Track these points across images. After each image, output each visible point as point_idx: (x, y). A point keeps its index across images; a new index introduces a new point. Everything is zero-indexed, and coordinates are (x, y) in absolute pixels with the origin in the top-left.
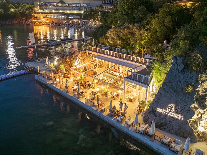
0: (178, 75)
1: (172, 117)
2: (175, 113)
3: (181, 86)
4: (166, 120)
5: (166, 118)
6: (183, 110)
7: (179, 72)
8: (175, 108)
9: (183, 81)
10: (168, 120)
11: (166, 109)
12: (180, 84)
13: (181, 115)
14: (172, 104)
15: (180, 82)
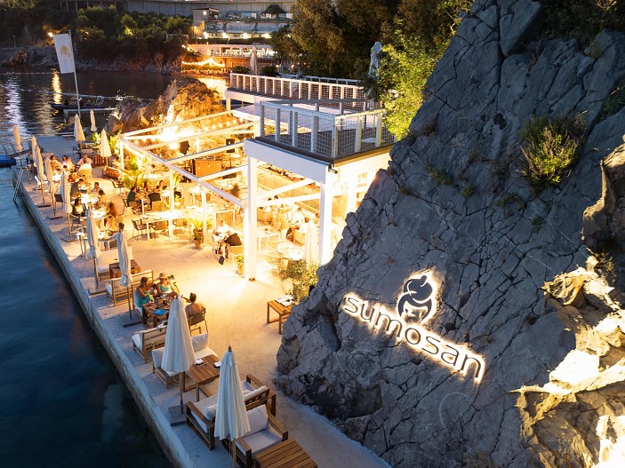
0: (493, 73)
1: (417, 359)
2: (439, 331)
3: (503, 144)
4: (380, 375)
5: (385, 363)
6: (492, 311)
7: (502, 58)
8: (444, 296)
9: (517, 109)
10: (390, 373)
11: (391, 304)
12: (498, 134)
13: (477, 351)
14: (429, 267)
15: (500, 120)
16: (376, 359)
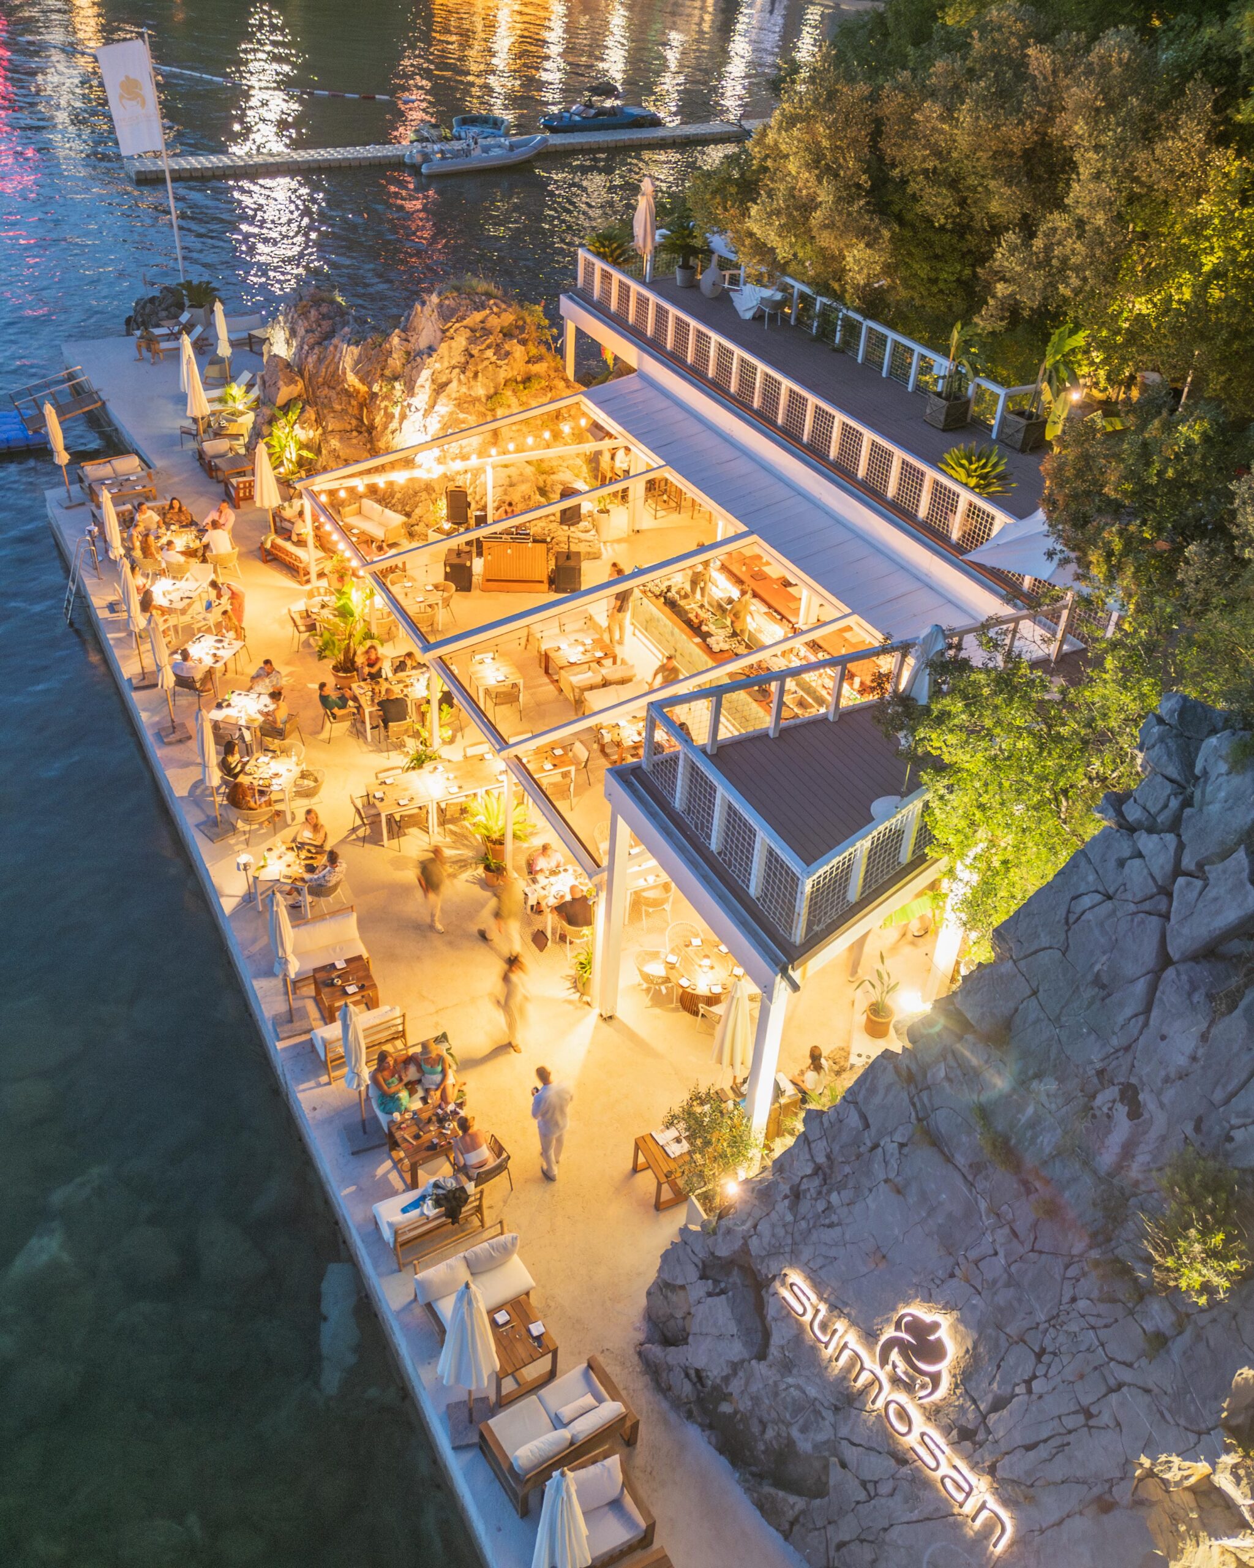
0: (1141, 987)
1: (901, 1458)
2: (946, 1430)
3: (1128, 1151)
4: (832, 1446)
5: (844, 1431)
6: (1043, 1452)
7: (1165, 960)
8: (966, 1377)
9: (1169, 1095)
10: (851, 1454)
11: (870, 1336)
12: (1122, 1127)
13: (1006, 1502)
14: (948, 1307)
15: (1130, 1095)
16: (828, 1415)
